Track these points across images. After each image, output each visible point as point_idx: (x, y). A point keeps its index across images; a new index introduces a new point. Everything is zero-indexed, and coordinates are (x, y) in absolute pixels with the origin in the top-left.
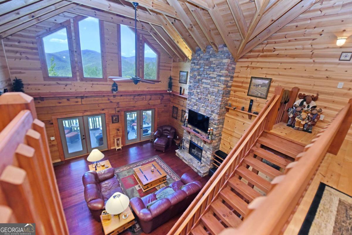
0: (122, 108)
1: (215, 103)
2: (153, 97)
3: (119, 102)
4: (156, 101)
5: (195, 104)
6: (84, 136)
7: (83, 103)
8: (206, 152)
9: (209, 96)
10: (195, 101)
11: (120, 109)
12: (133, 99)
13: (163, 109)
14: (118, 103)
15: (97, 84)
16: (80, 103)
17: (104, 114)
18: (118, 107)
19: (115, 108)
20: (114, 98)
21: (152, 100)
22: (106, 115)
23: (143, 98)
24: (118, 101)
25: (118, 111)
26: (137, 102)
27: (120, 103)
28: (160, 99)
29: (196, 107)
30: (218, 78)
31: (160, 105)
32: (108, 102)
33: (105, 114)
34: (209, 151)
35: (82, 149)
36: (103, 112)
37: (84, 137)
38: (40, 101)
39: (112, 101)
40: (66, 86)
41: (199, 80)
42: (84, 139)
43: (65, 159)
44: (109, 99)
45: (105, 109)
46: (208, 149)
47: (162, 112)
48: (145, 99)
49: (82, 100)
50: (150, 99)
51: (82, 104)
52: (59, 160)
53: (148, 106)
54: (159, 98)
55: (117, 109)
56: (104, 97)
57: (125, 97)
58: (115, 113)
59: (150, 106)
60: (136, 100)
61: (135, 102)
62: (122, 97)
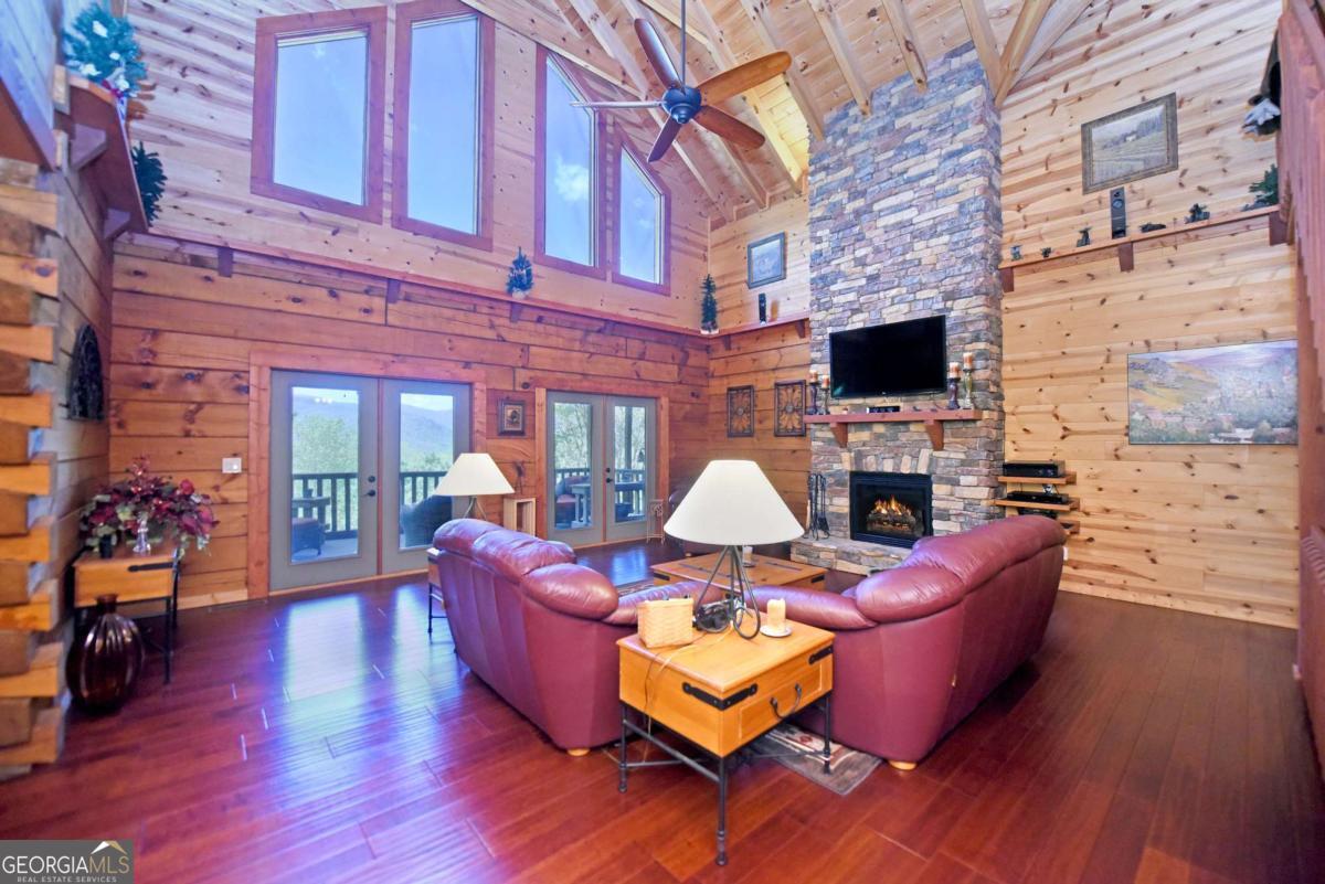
0: (539, 374)
1: (954, 260)
2: (654, 349)
3: (529, 345)
4: (663, 366)
5: (856, 306)
6: (372, 479)
7: (392, 319)
8: (956, 483)
9: (919, 245)
10: (852, 297)
11: (532, 374)
12: (581, 341)
13: (688, 407)
14: (525, 347)
15: (455, 253)
16: (376, 318)
17: (467, 387)
18: (523, 367)
19: (513, 368)
20: (513, 325)
21: (648, 360)
22: (476, 393)
23: (618, 345)
24: (527, 339)
25: (526, 385)
26: (595, 358)
27: (533, 349)
28: (677, 361)
29: (861, 316)
30: (950, 164)
31: (678, 387)
32: (490, 334)
33: (471, 384)
34: (969, 474)
35: (356, 552)
36: (465, 375)
37: (373, 486)
38: (213, 274)
39: (505, 334)
40: (334, 233)
41: (858, 213)
42: (372, 494)
43: (269, 590)
44: (492, 326)
45: (474, 366)
46: (963, 463)
47: (685, 418)
48: (622, 353)
49: (390, 306)
50: (642, 357)
51: (386, 325)
52: (241, 595)
53: (633, 382)
54: (673, 358)
55: (522, 376)
56: (474, 311)
57: (551, 329)
58: (511, 389)
59: (642, 383)
60: (592, 350)
61: (587, 355)
62: (540, 327)
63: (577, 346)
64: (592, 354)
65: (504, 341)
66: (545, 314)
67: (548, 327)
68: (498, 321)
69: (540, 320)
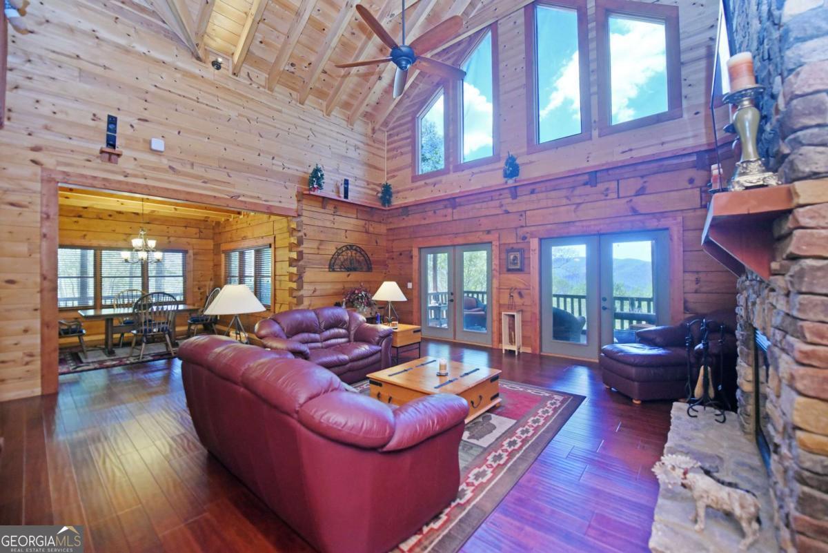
0: (533, 229)
3: (525, 211)
4: (673, 194)
6: (452, 294)
7: (455, 217)
11: (528, 230)
12: (567, 198)
14: (523, 213)
15: (481, 172)
16: (449, 218)
18: (522, 226)
19: (516, 228)
20: (515, 201)
22: (493, 247)
23: (608, 189)
24: (524, 208)
25: (524, 238)
26: (583, 207)
27: (528, 213)
28: (697, 183)
32: (500, 211)
33: (491, 243)
36: (488, 238)
37: (452, 297)
38: (405, 217)
39: (509, 209)
40: (434, 186)
42: (452, 301)
44: (500, 206)
45: (492, 232)
48: (614, 195)
49: (454, 211)
50: (641, 192)
51: (453, 220)
53: (628, 219)
55: (521, 232)
56: (492, 200)
57: (542, 195)
58: (515, 242)
59: (638, 218)
60: (579, 201)
61: (574, 206)
62: (533, 197)
63: (564, 201)
64: (579, 204)
65: (509, 213)
66: (534, 187)
67: (538, 195)
68: (504, 202)
69: (533, 192)
